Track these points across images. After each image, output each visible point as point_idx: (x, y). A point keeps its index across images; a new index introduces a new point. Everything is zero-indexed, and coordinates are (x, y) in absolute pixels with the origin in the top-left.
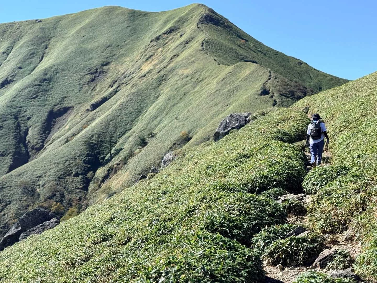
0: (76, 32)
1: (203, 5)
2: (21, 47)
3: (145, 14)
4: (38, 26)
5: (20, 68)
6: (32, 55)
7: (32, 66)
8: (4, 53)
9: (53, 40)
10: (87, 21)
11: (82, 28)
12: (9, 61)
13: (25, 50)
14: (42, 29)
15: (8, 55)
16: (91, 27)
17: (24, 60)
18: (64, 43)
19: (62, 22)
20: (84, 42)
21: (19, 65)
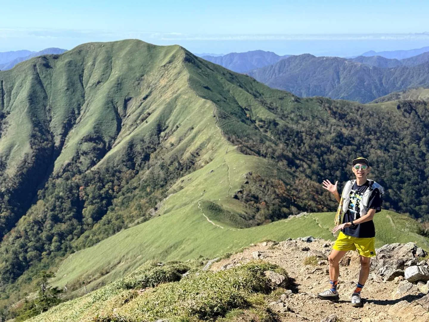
0: (124, 56)
1: (182, 48)
2: (100, 62)
3: (155, 47)
4: (104, 50)
5: (103, 75)
6: (107, 67)
7: (108, 74)
8: (92, 65)
9: (113, 59)
10: (128, 49)
11: (126, 54)
12: (96, 70)
13: (103, 65)
14: (107, 52)
15: (94, 66)
16: (131, 53)
17: (104, 71)
18: (120, 62)
19: (115, 47)
20: (129, 62)
21: (103, 73)
